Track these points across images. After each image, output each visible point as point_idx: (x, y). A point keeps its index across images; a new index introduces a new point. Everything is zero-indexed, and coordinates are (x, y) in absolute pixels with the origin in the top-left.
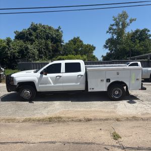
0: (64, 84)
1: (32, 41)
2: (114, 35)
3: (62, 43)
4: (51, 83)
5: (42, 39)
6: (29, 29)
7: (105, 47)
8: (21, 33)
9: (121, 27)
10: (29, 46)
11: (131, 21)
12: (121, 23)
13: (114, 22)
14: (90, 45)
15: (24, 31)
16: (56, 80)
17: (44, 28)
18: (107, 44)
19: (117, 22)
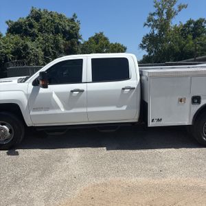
0: (90, 110)
1: (33, 36)
2: (155, 29)
3: (79, 40)
4: (58, 108)
5: (48, 32)
6: (28, 17)
7: (142, 46)
8: (16, 24)
9: (165, 17)
10: (29, 44)
11: (180, 8)
12: (165, 11)
13: (154, 10)
14: (119, 45)
15: (21, 20)
16: (70, 100)
17: (52, 16)
18: (144, 42)
19: (159, 9)
